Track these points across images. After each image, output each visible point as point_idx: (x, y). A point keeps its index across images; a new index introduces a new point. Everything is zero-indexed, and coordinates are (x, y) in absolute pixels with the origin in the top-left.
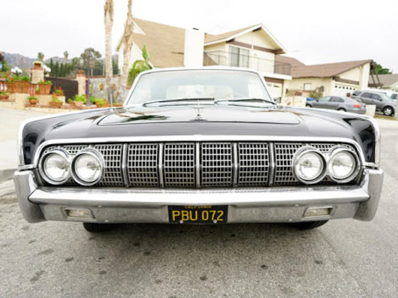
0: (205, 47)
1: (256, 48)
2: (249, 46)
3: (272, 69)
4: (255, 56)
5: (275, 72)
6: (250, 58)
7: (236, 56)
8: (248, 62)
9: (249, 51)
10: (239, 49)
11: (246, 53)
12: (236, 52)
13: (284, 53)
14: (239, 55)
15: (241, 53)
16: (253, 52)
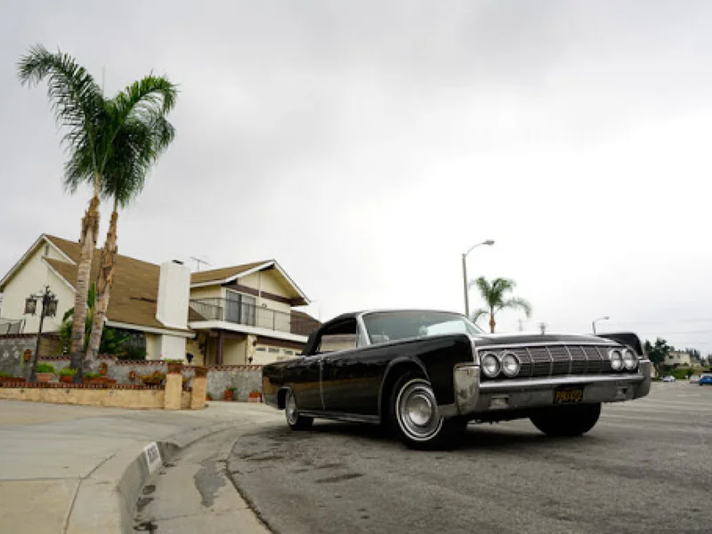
0: (192, 290)
1: (265, 295)
2: (255, 292)
3: (289, 327)
4: (264, 307)
5: (293, 331)
6: (257, 309)
7: (236, 306)
8: (254, 316)
9: (255, 299)
10: (240, 296)
11: (251, 302)
12: (236, 299)
13: (306, 304)
14: (240, 303)
15: (243, 301)
16: (261, 301)
